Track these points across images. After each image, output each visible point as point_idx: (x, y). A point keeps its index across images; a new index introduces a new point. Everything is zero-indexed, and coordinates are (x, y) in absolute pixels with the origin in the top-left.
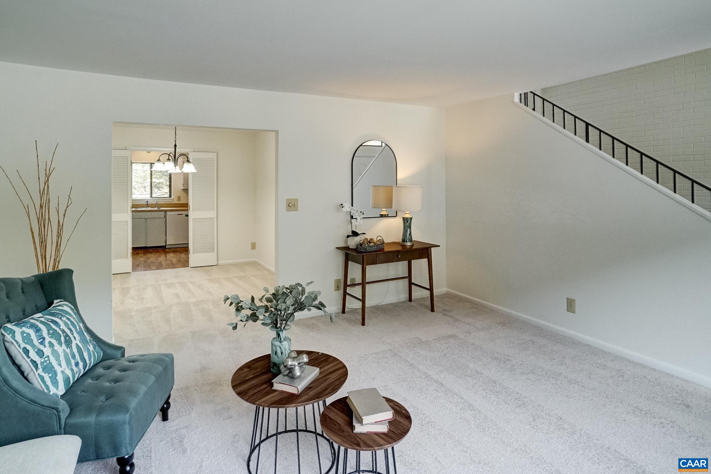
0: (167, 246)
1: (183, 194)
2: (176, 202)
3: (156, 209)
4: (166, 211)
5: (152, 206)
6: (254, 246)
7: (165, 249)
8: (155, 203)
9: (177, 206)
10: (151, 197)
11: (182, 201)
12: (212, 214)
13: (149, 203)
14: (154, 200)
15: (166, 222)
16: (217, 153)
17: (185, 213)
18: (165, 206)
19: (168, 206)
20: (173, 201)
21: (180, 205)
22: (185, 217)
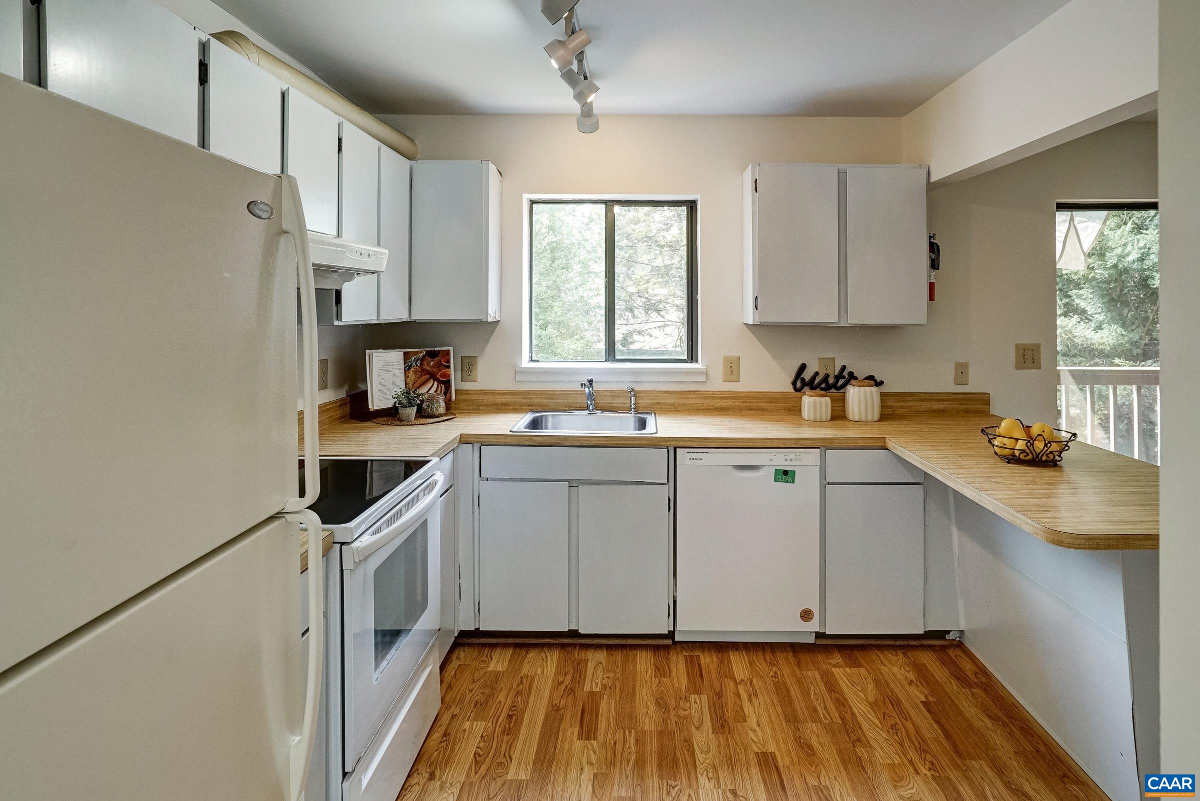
0: (677, 633)
1: (751, 344)
2: (718, 384)
3: (628, 427)
4: (673, 447)
5: (610, 407)
7: (668, 648)
8: (625, 387)
9: (724, 404)
10: (611, 352)
11: (747, 383)
13: (596, 387)
14: (623, 371)
15: (673, 505)
17: (771, 460)
18: (672, 404)
19: (684, 405)
20: (704, 382)
21: (737, 403)
22: (775, 480)
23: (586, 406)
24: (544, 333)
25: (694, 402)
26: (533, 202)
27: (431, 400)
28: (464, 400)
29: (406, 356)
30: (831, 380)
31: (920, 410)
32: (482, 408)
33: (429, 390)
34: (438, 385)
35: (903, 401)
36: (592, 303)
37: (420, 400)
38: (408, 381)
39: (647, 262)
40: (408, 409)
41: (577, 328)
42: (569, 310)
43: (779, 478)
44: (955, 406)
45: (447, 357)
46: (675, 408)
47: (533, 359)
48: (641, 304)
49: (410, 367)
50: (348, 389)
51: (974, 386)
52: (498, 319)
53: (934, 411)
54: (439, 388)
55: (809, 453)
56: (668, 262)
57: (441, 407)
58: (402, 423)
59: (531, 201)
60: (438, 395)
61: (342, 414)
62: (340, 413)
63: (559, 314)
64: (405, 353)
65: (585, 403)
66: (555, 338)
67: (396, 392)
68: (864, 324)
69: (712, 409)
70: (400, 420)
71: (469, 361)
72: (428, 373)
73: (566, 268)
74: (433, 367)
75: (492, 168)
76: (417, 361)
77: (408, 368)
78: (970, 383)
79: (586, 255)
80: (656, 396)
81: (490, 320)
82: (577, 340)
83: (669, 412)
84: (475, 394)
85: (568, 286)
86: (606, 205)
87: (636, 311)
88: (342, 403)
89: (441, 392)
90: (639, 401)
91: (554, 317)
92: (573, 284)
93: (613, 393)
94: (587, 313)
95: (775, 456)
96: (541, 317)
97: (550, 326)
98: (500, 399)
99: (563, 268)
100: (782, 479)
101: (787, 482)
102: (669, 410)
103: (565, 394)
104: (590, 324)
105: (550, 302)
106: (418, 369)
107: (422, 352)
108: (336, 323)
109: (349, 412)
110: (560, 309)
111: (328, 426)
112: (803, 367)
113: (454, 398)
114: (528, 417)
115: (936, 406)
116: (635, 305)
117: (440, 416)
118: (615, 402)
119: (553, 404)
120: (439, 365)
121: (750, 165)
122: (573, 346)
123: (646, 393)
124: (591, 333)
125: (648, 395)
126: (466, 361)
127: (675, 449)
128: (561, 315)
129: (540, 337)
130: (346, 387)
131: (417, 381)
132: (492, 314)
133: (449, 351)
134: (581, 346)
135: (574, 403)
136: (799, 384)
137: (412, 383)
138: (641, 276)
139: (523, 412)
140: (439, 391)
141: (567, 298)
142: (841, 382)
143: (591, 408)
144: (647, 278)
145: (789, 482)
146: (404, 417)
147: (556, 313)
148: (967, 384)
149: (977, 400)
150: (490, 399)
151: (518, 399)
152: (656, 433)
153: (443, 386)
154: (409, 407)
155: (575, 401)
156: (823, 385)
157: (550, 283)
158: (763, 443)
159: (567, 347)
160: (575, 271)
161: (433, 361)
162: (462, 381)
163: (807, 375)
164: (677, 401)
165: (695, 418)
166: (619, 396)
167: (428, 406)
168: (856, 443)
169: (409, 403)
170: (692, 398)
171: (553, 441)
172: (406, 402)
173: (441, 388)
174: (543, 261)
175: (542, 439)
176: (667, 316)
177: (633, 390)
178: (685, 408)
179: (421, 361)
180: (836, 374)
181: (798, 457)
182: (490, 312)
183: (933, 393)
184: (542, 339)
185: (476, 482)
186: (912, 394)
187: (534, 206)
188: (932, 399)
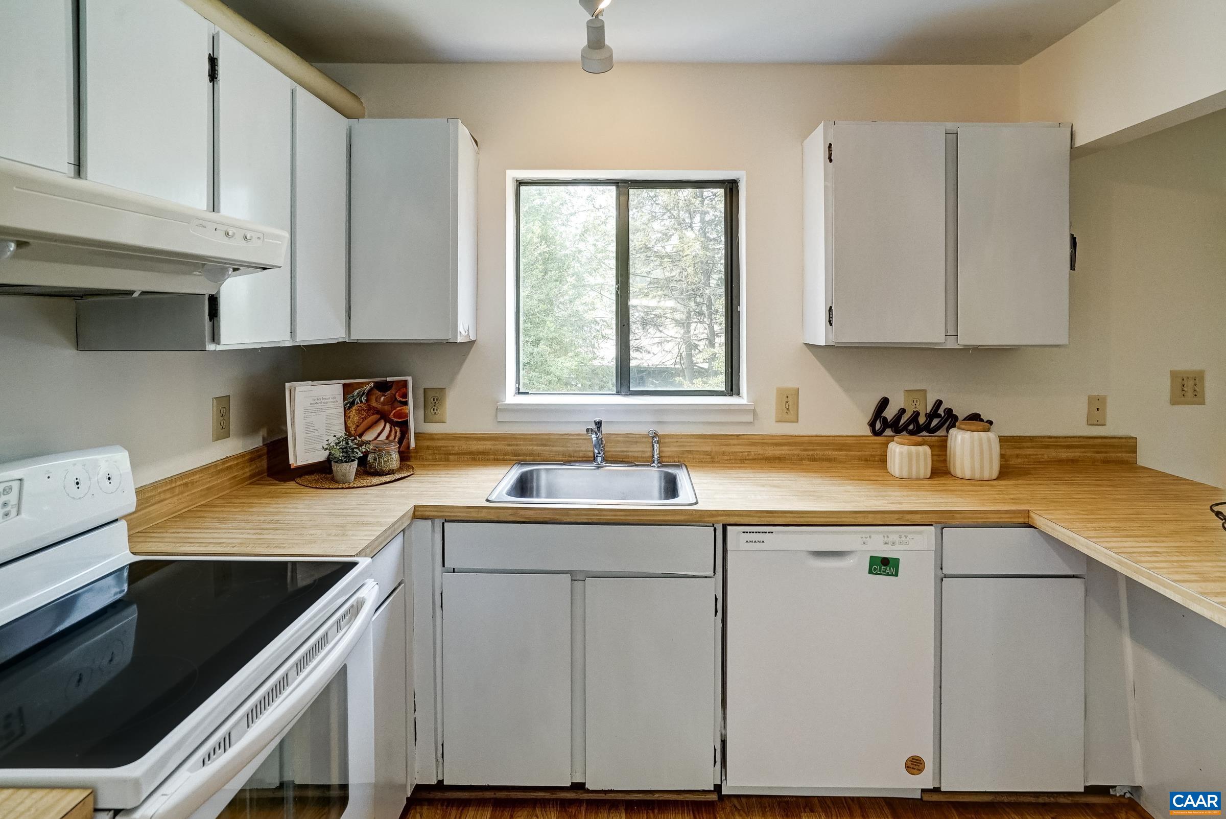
2: (770, 426)
4: (722, 524)
8: (645, 430)
17: (864, 543)
18: (707, 453)
19: (724, 453)
20: (751, 422)
21: (796, 452)
22: (870, 572)
23: (592, 456)
24: (536, 350)
25: (737, 450)
26: (520, 183)
27: (378, 451)
28: (428, 448)
29: (347, 389)
30: (922, 420)
31: (1041, 460)
32: (451, 457)
33: (379, 435)
34: (391, 428)
35: (1020, 448)
36: (587, 318)
37: (362, 452)
38: (349, 422)
39: (645, 275)
40: (345, 464)
41: (572, 343)
42: (563, 326)
43: (875, 569)
44: (1089, 455)
45: (403, 390)
46: (712, 458)
47: (521, 391)
49: (352, 404)
50: (266, 435)
51: (1114, 427)
52: (472, 338)
53: (1060, 462)
54: (393, 432)
55: (920, 533)
56: (668, 274)
57: (394, 460)
58: (336, 486)
59: (517, 181)
60: (391, 441)
61: (253, 472)
62: (250, 471)
63: (552, 329)
64: (345, 385)
65: (591, 451)
66: (547, 356)
67: (327, 441)
68: (980, 346)
69: (762, 459)
70: (334, 480)
71: (436, 395)
72: (377, 412)
73: (560, 280)
74: (383, 404)
75: (464, 132)
76: (362, 396)
77: (348, 405)
78: (1107, 423)
79: (580, 268)
80: (685, 442)
81: (460, 340)
82: (571, 357)
83: (704, 465)
84: (443, 439)
85: (562, 300)
86: (617, 187)
88: (253, 456)
89: (394, 439)
90: (663, 449)
91: (547, 333)
92: (567, 297)
93: (629, 437)
94: (582, 328)
95: (870, 537)
96: (532, 333)
97: (542, 342)
98: (487, 446)
99: (556, 281)
100: (880, 571)
101: (888, 574)
102: (704, 460)
103: (564, 439)
104: (584, 340)
105: (543, 317)
106: (364, 406)
107: (368, 383)
108: (211, 347)
109: (265, 466)
110: (553, 324)
111: (228, 491)
112: (884, 403)
113: (413, 445)
114: (513, 474)
115: (1064, 454)
117: (391, 472)
118: (631, 450)
119: (548, 453)
120: (393, 401)
121: (822, 124)
122: (567, 364)
123: (673, 438)
124: (586, 350)
125: (676, 440)
126: (431, 394)
127: (725, 527)
128: (554, 331)
129: (532, 354)
130: (263, 432)
131: (361, 423)
132: (463, 333)
133: (406, 382)
134: (576, 363)
135: (575, 451)
136: (878, 425)
137: (354, 426)
138: (640, 289)
139: (506, 465)
140: (392, 438)
141: (561, 313)
142: (935, 422)
143: (599, 459)
144: (646, 291)
145: (890, 575)
146: (339, 476)
147: (549, 328)
148: (1105, 425)
149: (1121, 447)
150: (463, 446)
151: (501, 446)
152: (696, 503)
153: (398, 430)
154: (346, 462)
155: (578, 449)
156: (911, 427)
157: (542, 297)
158: (852, 518)
159: (561, 365)
160: (569, 284)
161: (385, 396)
162: (424, 422)
163: (890, 413)
164: (715, 449)
165: (741, 473)
166: (637, 442)
167: (375, 459)
168: (987, 518)
169: (345, 457)
170: (734, 445)
171: (548, 516)
172: (341, 455)
173: (396, 433)
174: (534, 272)
175: (531, 513)
176: (665, 331)
177: (656, 435)
178: (726, 457)
179: (367, 396)
180: (928, 411)
181: (903, 539)
182: (461, 328)
183: (1059, 437)
184: (534, 357)
185: (437, 575)
186: (1031, 439)
187: (523, 188)
188: (1057, 446)
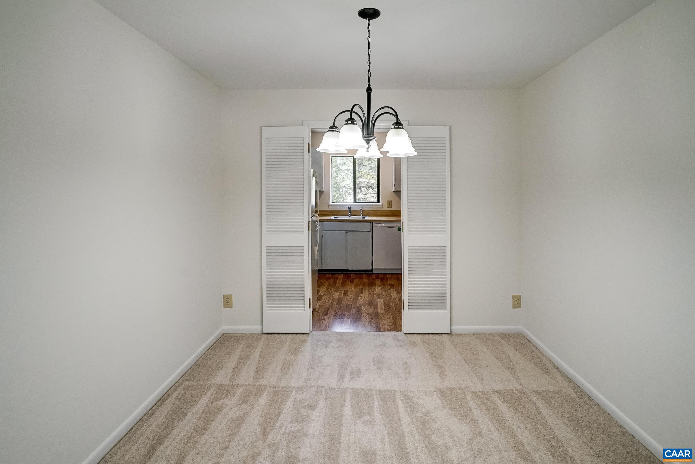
0: (373, 270)
1: (395, 197)
2: (386, 208)
3: (360, 218)
4: (372, 222)
5: (355, 214)
6: (517, 302)
7: (371, 274)
8: (359, 209)
9: (387, 214)
10: (355, 201)
11: (394, 208)
12: (443, 240)
13: (351, 209)
14: (359, 205)
15: (372, 237)
16: (450, 126)
17: (397, 225)
18: (372, 214)
19: (376, 214)
20: (382, 208)
21: (391, 213)
22: (398, 230)
23: (349, 213)
25: (379, 213)
26: (332, 157)
47: (333, 202)
48: (364, 185)
52: (324, 190)
69: (384, 215)
80: (368, 212)
83: (372, 216)
87: (362, 189)
90: (363, 212)
98: (326, 213)
103: (343, 211)
114: (334, 216)
116: (362, 185)
119: (340, 213)
123: (365, 211)
150: (322, 213)
151: (330, 213)
152: (368, 219)
155: (346, 213)
158: (395, 221)
164: (374, 213)
166: (358, 212)
171: (341, 221)
175: (338, 221)
177: (362, 210)
185: (322, 232)
